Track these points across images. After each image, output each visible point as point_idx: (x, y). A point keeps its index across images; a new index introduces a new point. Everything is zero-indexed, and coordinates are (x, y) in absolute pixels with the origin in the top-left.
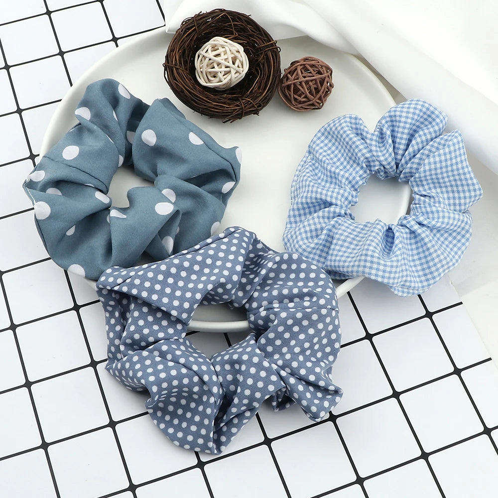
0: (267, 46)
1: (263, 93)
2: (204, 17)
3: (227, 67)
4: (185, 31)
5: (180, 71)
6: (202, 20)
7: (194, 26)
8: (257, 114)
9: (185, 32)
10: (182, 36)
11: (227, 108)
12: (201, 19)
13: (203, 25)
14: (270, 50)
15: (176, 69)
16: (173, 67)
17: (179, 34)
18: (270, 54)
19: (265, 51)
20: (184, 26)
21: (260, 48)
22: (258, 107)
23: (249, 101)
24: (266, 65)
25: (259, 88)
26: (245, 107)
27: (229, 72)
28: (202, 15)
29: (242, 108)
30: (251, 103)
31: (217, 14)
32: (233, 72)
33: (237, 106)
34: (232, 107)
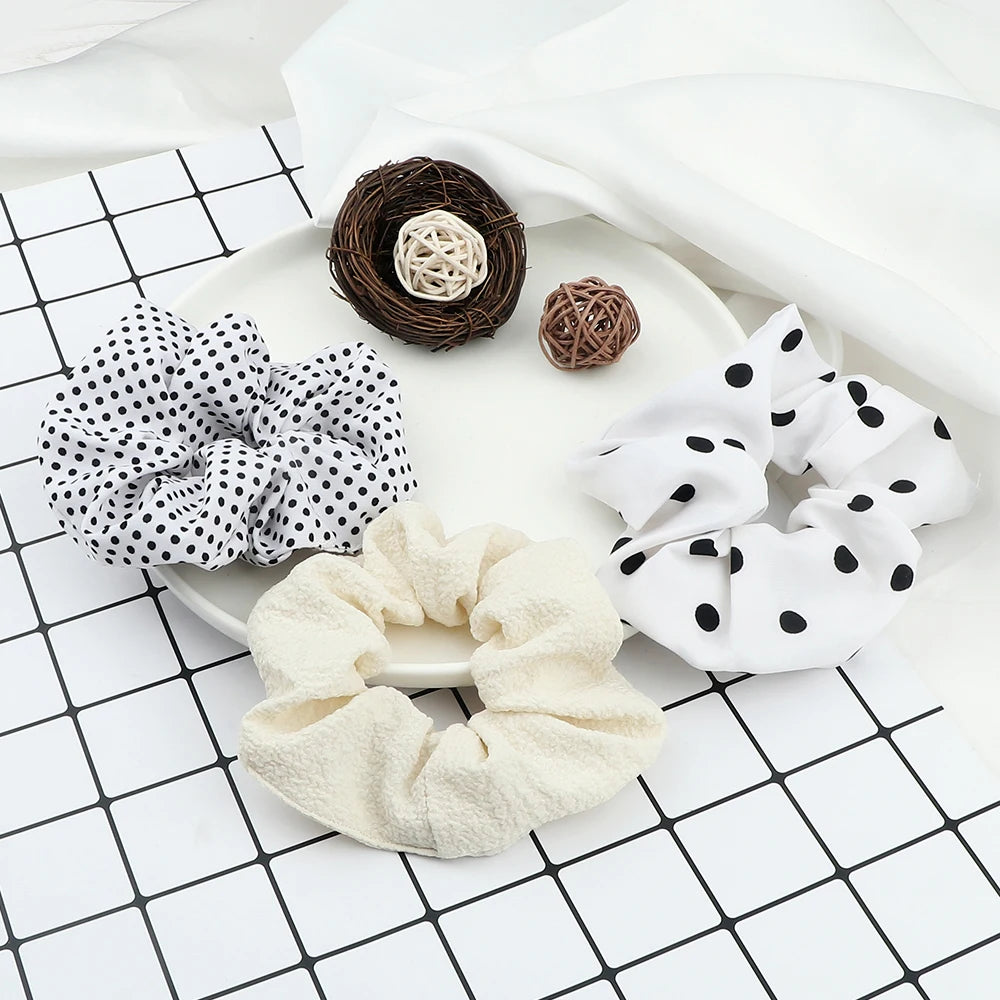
0: (503, 222)
1: (500, 300)
2: (394, 171)
3: (461, 274)
4: (365, 192)
5: (362, 260)
6: (391, 176)
7: (381, 184)
8: (491, 337)
9: (366, 194)
10: (361, 202)
11: (445, 323)
12: (390, 173)
13: (395, 183)
14: (508, 227)
15: (356, 255)
16: (350, 253)
17: (356, 197)
18: (508, 235)
19: (500, 231)
20: (364, 184)
21: (489, 225)
22: (494, 323)
23: (480, 313)
24: (502, 253)
25: (494, 291)
26: (474, 322)
27: (465, 282)
28: (393, 165)
29: (468, 325)
30: (484, 316)
31: (418, 165)
32: (470, 281)
33: (461, 320)
34: (453, 323)
